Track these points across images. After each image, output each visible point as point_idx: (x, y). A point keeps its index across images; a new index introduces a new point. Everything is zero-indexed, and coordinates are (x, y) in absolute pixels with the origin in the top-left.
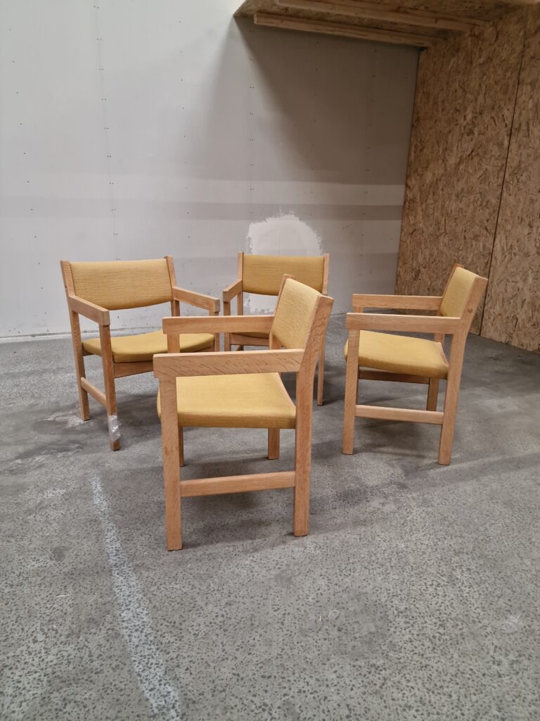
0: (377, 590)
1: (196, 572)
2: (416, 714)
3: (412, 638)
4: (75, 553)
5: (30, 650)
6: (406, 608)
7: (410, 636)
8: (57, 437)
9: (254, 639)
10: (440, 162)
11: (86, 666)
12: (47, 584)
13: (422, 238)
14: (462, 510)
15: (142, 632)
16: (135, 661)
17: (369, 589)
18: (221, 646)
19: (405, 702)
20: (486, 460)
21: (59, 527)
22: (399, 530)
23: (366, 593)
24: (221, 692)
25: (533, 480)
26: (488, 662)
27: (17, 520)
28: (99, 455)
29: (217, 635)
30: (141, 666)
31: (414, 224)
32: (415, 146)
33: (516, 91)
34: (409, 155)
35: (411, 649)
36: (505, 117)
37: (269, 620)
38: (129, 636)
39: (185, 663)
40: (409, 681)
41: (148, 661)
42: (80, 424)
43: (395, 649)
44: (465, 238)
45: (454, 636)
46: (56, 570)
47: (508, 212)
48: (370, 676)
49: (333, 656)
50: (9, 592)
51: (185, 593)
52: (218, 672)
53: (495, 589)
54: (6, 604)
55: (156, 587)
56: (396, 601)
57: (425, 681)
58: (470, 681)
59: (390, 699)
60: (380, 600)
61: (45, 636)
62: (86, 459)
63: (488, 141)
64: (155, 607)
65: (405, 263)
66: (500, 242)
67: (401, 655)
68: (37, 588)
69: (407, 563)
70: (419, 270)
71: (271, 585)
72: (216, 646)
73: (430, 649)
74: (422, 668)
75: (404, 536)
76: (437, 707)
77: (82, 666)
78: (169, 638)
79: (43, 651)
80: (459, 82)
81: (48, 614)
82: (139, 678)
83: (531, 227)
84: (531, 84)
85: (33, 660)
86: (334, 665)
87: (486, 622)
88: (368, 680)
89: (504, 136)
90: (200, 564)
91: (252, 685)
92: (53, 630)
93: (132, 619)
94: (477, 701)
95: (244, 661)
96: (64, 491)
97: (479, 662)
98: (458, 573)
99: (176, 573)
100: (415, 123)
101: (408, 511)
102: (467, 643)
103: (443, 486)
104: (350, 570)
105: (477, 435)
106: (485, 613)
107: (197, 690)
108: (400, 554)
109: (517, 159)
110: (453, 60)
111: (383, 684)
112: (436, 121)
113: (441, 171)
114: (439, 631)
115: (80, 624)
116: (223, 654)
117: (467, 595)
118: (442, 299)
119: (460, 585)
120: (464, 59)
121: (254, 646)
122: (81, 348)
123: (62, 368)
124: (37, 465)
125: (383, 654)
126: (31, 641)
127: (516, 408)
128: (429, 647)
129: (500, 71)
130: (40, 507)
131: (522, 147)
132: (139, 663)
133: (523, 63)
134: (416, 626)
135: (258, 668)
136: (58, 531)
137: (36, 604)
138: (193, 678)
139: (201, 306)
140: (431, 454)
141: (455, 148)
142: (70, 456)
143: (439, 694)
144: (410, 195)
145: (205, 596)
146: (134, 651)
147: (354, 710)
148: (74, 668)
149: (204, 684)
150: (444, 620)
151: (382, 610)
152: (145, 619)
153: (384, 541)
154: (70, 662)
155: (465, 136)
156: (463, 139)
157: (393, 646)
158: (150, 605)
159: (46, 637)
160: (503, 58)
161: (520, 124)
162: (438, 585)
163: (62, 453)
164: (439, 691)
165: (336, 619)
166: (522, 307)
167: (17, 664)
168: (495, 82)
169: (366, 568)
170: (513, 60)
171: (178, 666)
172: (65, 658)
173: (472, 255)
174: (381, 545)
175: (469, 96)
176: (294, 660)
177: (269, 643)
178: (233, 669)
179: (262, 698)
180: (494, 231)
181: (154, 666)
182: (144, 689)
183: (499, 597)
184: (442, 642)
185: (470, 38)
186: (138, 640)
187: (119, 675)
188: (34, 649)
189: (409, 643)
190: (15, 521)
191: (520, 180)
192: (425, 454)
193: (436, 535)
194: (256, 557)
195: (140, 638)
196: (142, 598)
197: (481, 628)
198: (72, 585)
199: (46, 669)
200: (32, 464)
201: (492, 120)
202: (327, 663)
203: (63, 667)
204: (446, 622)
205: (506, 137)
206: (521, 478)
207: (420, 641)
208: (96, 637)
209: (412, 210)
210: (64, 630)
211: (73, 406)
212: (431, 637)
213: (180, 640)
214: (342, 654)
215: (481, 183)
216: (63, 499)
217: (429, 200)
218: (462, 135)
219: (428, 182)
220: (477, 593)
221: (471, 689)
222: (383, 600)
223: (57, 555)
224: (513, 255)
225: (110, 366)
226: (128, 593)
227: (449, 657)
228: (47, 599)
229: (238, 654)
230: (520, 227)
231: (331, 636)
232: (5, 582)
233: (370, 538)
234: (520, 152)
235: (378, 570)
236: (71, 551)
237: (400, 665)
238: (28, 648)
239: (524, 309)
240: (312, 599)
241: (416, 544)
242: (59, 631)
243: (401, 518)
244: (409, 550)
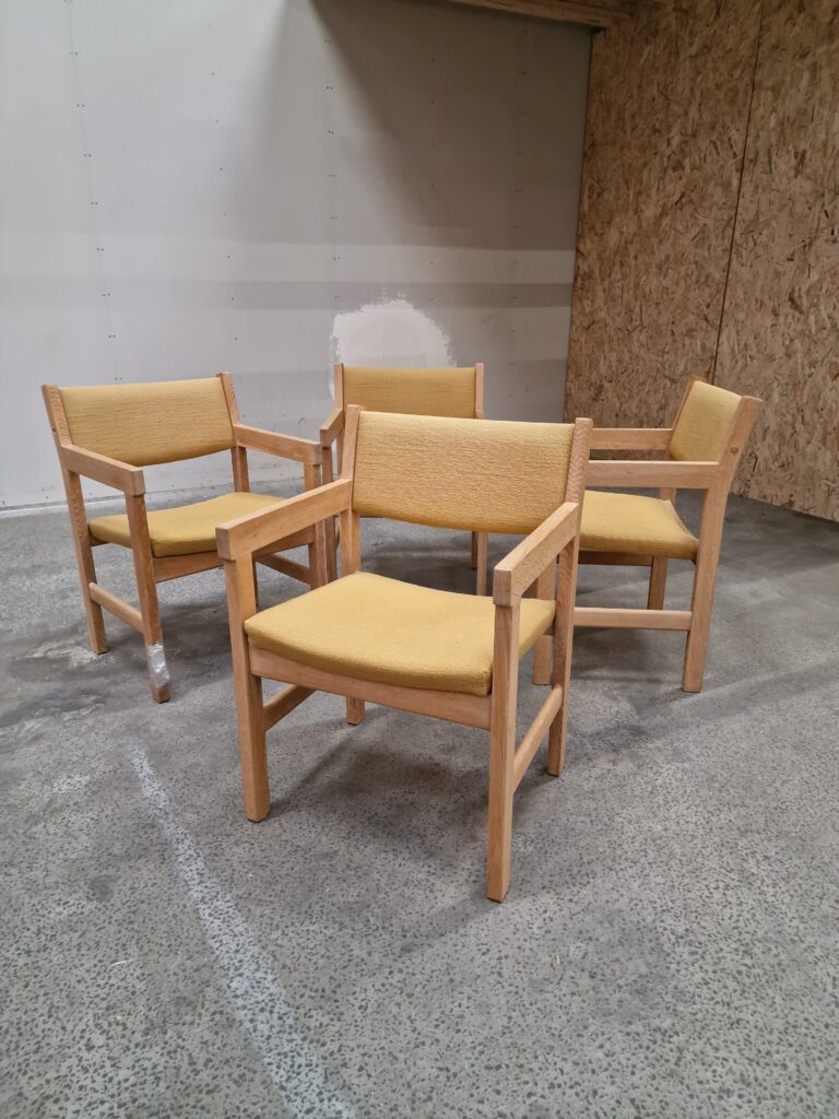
0: (636, 905)
1: (342, 900)
2: (739, 1101)
3: (706, 978)
4: (128, 885)
5: (84, 1063)
6: (687, 930)
7: (703, 975)
8: (55, 685)
9: (460, 1006)
10: (631, 213)
11: (188, 1082)
12: (91, 943)
13: (605, 335)
14: (735, 762)
15: (271, 1012)
16: (270, 1064)
17: (623, 903)
18: (408, 1021)
19: (719, 1084)
20: (753, 681)
21: (91, 841)
22: (647, 804)
23: (621, 911)
24: (424, 1101)
25: (827, 706)
26: (829, 1005)
27: (15, 835)
28: (137, 711)
29: (398, 1005)
30: (282, 1072)
31: (591, 314)
32: (590, 188)
33: (749, 101)
34: (580, 202)
35: (708, 996)
36: (732, 141)
37: (478, 971)
38: (252, 1021)
39: (355, 1058)
40: (717, 1049)
41: (293, 1061)
42: (93, 662)
43: (684, 998)
44: (673, 334)
45: (768, 968)
46: (103, 917)
47: (740, 293)
48: (656, 1047)
49: (591, 1020)
50: (26, 964)
51: (330, 938)
52: (412, 1068)
53: (813, 886)
54: (26, 986)
55: (280, 932)
56: (669, 921)
57: (743, 1046)
58: (809, 1039)
59: (694, 1081)
60: (644, 920)
61: (105, 1036)
62: (115, 720)
63: (706, 180)
64: (284, 966)
65: (578, 376)
66: (728, 339)
67: (697, 1007)
68: (74, 952)
69: (671, 855)
70: (602, 386)
71: (468, 911)
72: (400, 1023)
73: (739, 992)
74: (732, 1025)
75: (657, 812)
76: (769, 1087)
77: (182, 1083)
78: (318, 1018)
79: (108, 1063)
80: (658, 85)
81: (104, 996)
82: (283, 1093)
83: (776, 315)
84: (773, 89)
85: (94, 1082)
86: (597, 1035)
87: (810, 940)
88: (653, 1055)
89: (731, 172)
90: (344, 885)
91: (474, 1084)
92: (118, 1024)
93: (251, 991)
94: (826, 1070)
95: (452, 1045)
96: (88, 778)
97: (815, 1006)
98: (751, 865)
99: (308, 904)
100: (589, 151)
101: (654, 770)
102: (790, 976)
103: (698, 726)
104: (587, 875)
105: (729, 641)
106: (806, 925)
107: (386, 1104)
108: (658, 841)
109: (753, 208)
110: (647, 50)
111: (679, 1059)
112: (622, 147)
113: (633, 228)
114: (744, 962)
115: (163, 1008)
116: (415, 1036)
117: (773, 899)
118: (672, 432)
119: (758, 883)
120: (665, 47)
121: (461, 1017)
122: (86, 534)
123: (40, 566)
124: (30, 737)
125: (668, 1008)
126: (83, 1048)
127: (777, 596)
128: (735, 991)
129: (723, 68)
130: (52, 809)
131: (760, 190)
132: (278, 1067)
133: (760, 55)
134: (708, 957)
135: (476, 1055)
136: (90, 849)
137: (79, 981)
138: (375, 1083)
139: (289, 455)
140: (669, 676)
141: (654, 190)
142: (83, 718)
143: (767, 1064)
144: (584, 267)
145: (364, 940)
146: (264, 1046)
147: (643, 1107)
148: (168, 1087)
149: (394, 1091)
150: (747, 944)
151: (650, 936)
152: (273, 989)
153: (630, 822)
154: (158, 1079)
155: (670, 172)
156: (667, 176)
157: (680, 994)
158: (276, 963)
159: (108, 1039)
160: (728, 48)
161: (757, 153)
162: (727, 887)
163: (72, 713)
164: (766, 1060)
165: (583, 958)
166: (764, 438)
167: (66, 1091)
168: (717, 85)
169: (611, 869)
170: (744, 51)
171: (344, 1065)
172: (149, 1072)
173: (685, 359)
174: (626, 829)
175: (675, 108)
176: (532, 1034)
177: (485, 1009)
178: (436, 1060)
179: (494, 1105)
180: (718, 323)
181: (304, 1070)
182: (296, 1111)
183: (822, 899)
184: (752, 979)
185: (674, 15)
186: (268, 1026)
187: (248, 1091)
188: (92, 1062)
189: (704, 987)
190: (10, 837)
191: (758, 242)
192: (660, 676)
193: (705, 807)
194: (434, 866)
195: (271, 1023)
196: (260, 954)
197: (805, 950)
198: (134, 942)
199: (119, 1095)
200: (20, 735)
201: (712, 147)
202: (584, 1033)
203: (148, 1088)
204: (751, 946)
205: (734, 173)
206: (808, 704)
207: (719, 981)
208: (195, 1030)
209: (588, 291)
210: (136, 1023)
211: (73, 631)
212: (734, 972)
213: (339, 1020)
214: (605, 1016)
215: (697, 247)
216: (89, 793)
217: (613, 275)
218: (665, 170)
219: (611, 245)
220: (787, 895)
221: (812, 1050)
222: (649, 919)
223: (97, 891)
224: (748, 359)
225: (148, 563)
226: (234, 947)
227: (769, 1002)
228: (97, 969)
229: (439, 1034)
230: (759, 315)
231: (581, 988)
232: (15, 946)
233: (606, 820)
234: (757, 196)
235: (630, 871)
236: (120, 881)
237: (698, 1025)
238: (80, 1060)
239: (766, 442)
240: (538, 928)
241: (678, 823)
242: (129, 1025)
243: (646, 783)
244: (670, 833)
